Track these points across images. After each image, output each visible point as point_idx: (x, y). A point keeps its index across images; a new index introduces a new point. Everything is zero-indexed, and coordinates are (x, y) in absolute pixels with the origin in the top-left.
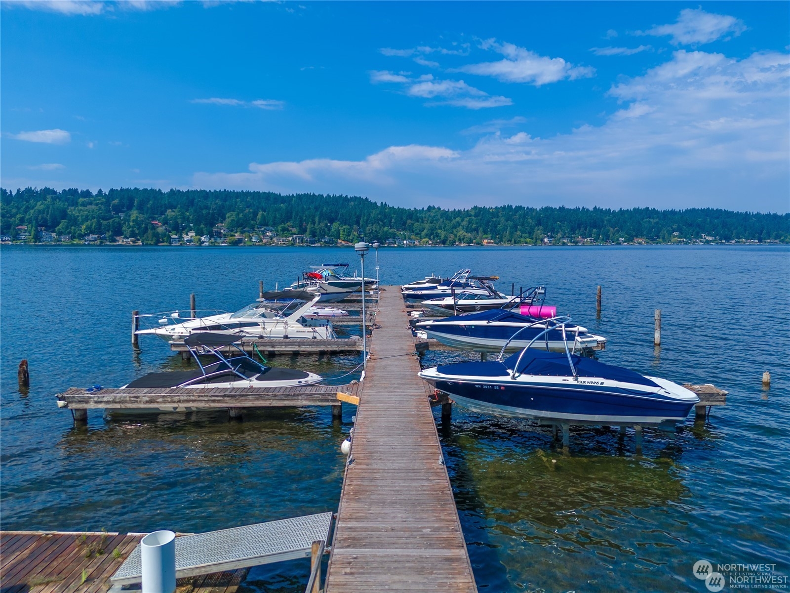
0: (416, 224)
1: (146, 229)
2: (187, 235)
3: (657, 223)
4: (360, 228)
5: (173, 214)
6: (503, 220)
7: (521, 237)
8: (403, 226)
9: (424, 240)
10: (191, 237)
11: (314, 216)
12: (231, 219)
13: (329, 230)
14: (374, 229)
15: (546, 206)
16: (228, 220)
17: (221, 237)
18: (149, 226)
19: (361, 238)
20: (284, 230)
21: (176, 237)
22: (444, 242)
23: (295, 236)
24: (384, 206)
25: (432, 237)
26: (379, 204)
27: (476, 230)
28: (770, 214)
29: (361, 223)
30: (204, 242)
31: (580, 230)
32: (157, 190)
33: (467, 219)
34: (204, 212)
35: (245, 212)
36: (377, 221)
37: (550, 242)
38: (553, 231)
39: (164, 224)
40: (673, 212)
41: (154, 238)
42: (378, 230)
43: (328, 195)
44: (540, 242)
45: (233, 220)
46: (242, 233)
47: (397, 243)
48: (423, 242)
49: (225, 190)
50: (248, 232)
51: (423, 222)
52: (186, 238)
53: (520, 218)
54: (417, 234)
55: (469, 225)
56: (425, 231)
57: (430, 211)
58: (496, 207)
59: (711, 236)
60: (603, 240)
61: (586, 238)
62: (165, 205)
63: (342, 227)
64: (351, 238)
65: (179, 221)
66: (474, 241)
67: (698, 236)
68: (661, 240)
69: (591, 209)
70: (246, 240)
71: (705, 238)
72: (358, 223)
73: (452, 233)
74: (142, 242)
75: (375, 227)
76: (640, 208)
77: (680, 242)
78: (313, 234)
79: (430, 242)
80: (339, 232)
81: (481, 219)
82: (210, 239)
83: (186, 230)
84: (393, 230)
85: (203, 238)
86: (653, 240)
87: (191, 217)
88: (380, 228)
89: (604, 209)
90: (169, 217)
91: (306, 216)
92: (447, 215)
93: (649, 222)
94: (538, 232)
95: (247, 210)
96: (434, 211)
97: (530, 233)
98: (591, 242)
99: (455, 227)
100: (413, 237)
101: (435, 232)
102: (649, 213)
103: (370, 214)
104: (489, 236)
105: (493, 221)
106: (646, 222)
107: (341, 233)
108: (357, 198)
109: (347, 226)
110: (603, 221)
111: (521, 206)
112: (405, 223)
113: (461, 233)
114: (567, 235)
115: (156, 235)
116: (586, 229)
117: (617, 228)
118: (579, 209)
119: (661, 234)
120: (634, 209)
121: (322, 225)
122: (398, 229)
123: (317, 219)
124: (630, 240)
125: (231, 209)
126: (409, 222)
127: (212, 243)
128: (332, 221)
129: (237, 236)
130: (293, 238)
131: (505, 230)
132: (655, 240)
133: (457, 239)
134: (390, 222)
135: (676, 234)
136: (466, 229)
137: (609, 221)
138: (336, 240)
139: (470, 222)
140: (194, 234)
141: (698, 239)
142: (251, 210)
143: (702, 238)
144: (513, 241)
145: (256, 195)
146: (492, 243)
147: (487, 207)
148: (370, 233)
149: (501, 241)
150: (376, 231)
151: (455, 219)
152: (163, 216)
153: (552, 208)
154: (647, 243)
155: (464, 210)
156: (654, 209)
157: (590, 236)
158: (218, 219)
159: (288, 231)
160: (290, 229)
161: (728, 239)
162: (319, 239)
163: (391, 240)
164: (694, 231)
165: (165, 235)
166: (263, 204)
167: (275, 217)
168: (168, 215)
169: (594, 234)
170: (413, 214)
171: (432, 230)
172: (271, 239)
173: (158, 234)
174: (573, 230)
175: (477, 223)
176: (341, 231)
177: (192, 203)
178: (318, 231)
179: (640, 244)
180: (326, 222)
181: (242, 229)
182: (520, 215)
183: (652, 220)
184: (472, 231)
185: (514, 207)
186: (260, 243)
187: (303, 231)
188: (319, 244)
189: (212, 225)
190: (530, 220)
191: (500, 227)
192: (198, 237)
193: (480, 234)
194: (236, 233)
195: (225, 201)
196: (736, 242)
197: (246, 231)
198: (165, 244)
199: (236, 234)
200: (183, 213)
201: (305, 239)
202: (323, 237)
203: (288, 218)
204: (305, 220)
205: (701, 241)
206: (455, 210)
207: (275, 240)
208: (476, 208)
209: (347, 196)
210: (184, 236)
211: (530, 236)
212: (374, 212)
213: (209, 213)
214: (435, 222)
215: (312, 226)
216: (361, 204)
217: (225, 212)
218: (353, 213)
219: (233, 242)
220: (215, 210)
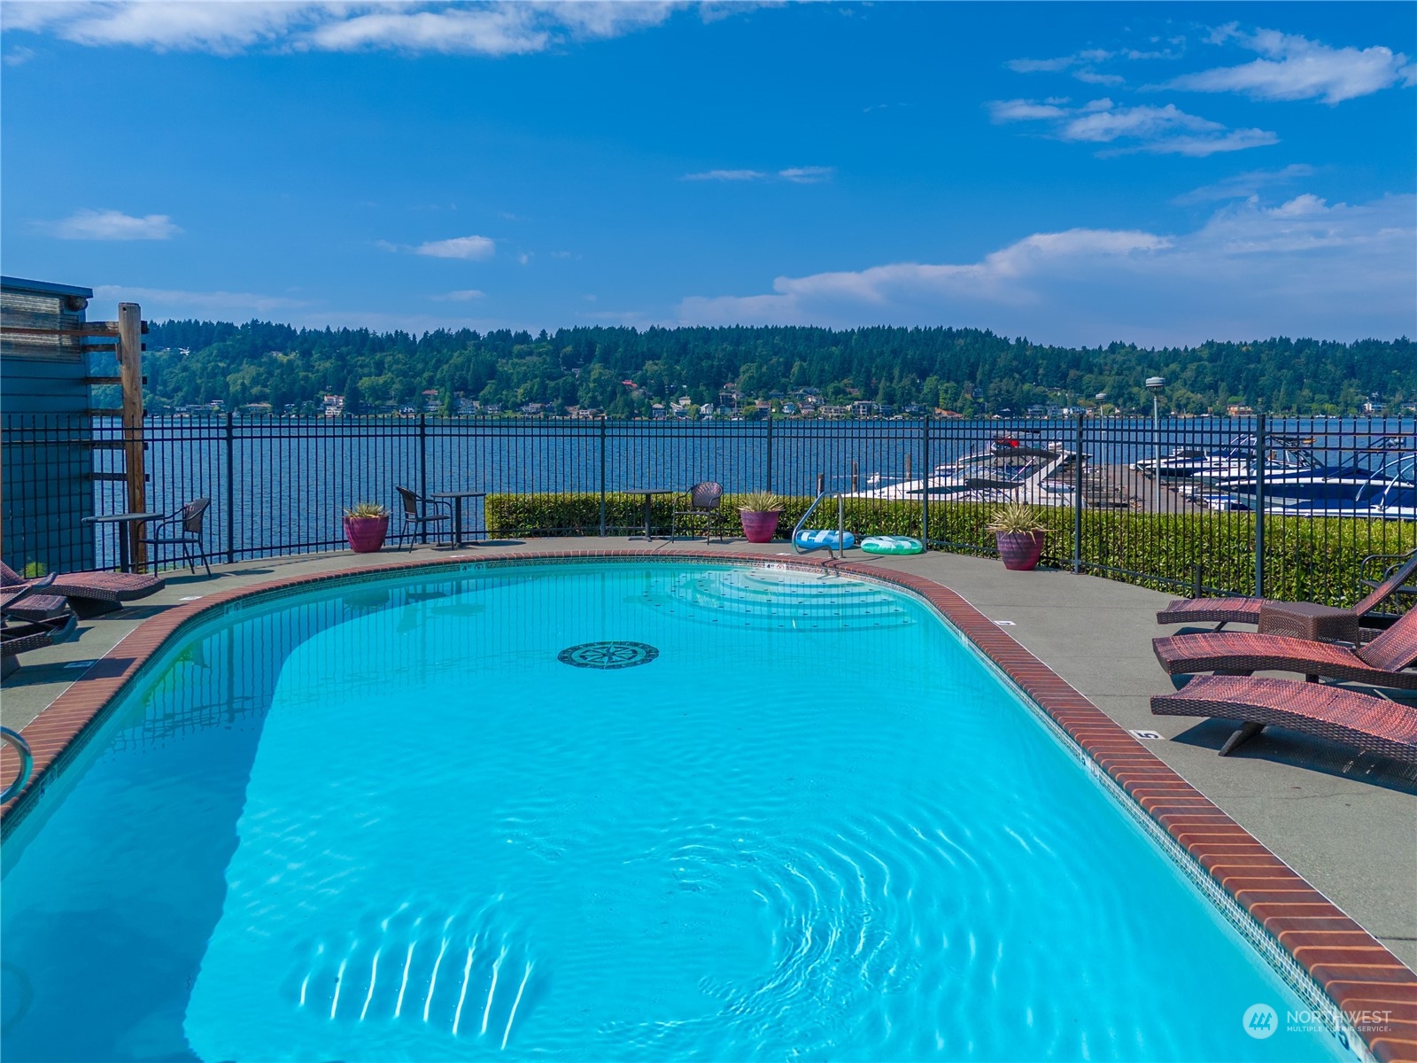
0: (1088, 377)
1: (614, 393)
2: (677, 402)
5: (656, 368)
6: (1270, 367)
7: (1313, 400)
8: (1061, 380)
9: (1103, 407)
10: (684, 406)
11: (891, 368)
12: (747, 375)
13: (919, 391)
14: (1004, 388)
15: (1366, 338)
16: (743, 378)
17: (732, 406)
18: (620, 389)
19: (980, 404)
20: (837, 392)
21: (661, 406)
22: (1143, 411)
23: (856, 403)
24: (1022, 344)
25: (1120, 401)
26: (1012, 342)
27: (1214, 387)
29: (979, 376)
30: (704, 415)
32: (630, 329)
33: (1193, 366)
34: (705, 364)
35: (771, 362)
36: (1009, 372)
37: (1378, 411)
38: (1382, 388)
39: (640, 386)
41: (626, 410)
42: (1011, 389)
43: (917, 328)
44: (1354, 410)
45: (751, 377)
46: (767, 398)
47: (1050, 413)
48: (1103, 411)
49: (738, 326)
50: (776, 396)
51: (1101, 373)
52: (675, 408)
53: (1308, 363)
54: (1089, 396)
55: (1196, 377)
56: (1105, 391)
57: (1114, 353)
58: (1255, 342)
62: (643, 353)
63: (942, 384)
64: (959, 404)
65: (666, 380)
66: (1210, 409)
70: (774, 410)
72: (972, 377)
73: (1162, 393)
74: (607, 415)
75: (1006, 384)
78: (890, 399)
79: (1117, 411)
80: (937, 395)
81: (1223, 367)
82: (715, 410)
83: (676, 395)
84: (1040, 389)
85: (703, 409)
87: (684, 373)
88: (1017, 384)
90: (648, 374)
91: (877, 367)
92: (1150, 360)
94: (1350, 390)
95: (775, 360)
96: (1122, 351)
97: (1332, 393)
99: (1166, 382)
100: (1081, 401)
101: (1125, 391)
103: (995, 361)
104: (1241, 398)
105: (1249, 370)
107: (942, 395)
108: (971, 331)
109: (952, 384)
111: (1310, 340)
112: (1065, 376)
113: (1182, 393)
115: (630, 404)
121: (906, 382)
122: (1050, 387)
123: (896, 372)
125: (749, 358)
126: (1073, 373)
127: (717, 416)
128: (923, 375)
129: (759, 404)
130: (854, 407)
131: (1276, 384)
133: (1172, 405)
134: (1036, 373)
136: (1192, 385)
138: (930, 409)
139: (1199, 372)
140: (689, 402)
142: (781, 360)
144: (1294, 409)
145: (789, 333)
146: (1246, 412)
147: (1236, 342)
148: (996, 395)
149: (1269, 407)
150: (1008, 391)
151: (1168, 366)
152: (640, 372)
153: (1378, 342)
155: (1186, 348)
158: (727, 375)
159: (845, 393)
160: (848, 390)
162: (900, 408)
163: (1037, 407)
165: (643, 404)
166: (801, 348)
167: (822, 371)
168: (646, 370)
170: (1082, 357)
171: (1121, 387)
172: (816, 409)
173: (632, 402)
175: (1215, 374)
176: (941, 393)
177: (684, 349)
178: (899, 393)
180: (913, 376)
181: (767, 392)
182: (1308, 358)
184: (1204, 389)
185: (1293, 341)
186: (797, 416)
187: (871, 393)
188: (899, 417)
189: (719, 385)
190: (1330, 367)
191: (1263, 381)
192: (695, 406)
193: (1222, 395)
194: (757, 399)
195: (738, 344)
197: (772, 395)
198: (643, 418)
199: (756, 401)
200: (671, 367)
201: (875, 407)
202: (907, 403)
203: (844, 370)
204: (875, 374)
206: (1166, 349)
207: (822, 409)
208: (1210, 344)
209: (950, 329)
210: (673, 404)
211: (1331, 399)
212: (1003, 355)
213: (712, 366)
214: (1126, 372)
215: (888, 384)
216: (977, 342)
217: (738, 363)
218: (964, 360)
219: (751, 415)
220: (722, 360)
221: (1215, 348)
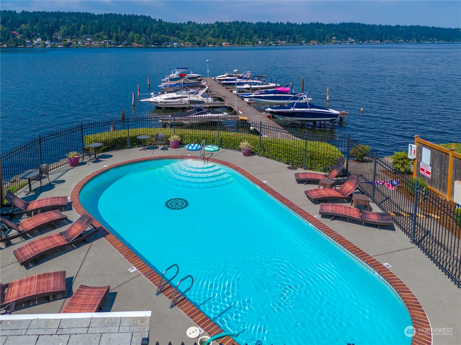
0: (181, 33)
1: (8, 38)
2: (36, 40)
3: (324, 32)
4: (146, 35)
5: (26, 27)
6: (234, 30)
7: (245, 41)
8: (173, 34)
9: (186, 43)
10: (39, 41)
11: (117, 28)
12: (63, 30)
13: (127, 37)
14: (156, 36)
16: (62, 31)
17: (58, 42)
18: (11, 35)
19: (148, 41)
20: (98, 37)
21: (29, 42)
22: (199, 44)
23: (105, 41)
24: (160, 21)
25: (192, 41)
26: (157, 20)
27: (218, 36)
28: (387, 25)
29: (147, 32)
30: (47, 45)
31: (279, 36)
32: (13, 11)
33: (212, 30)
34: (46, 25)
36: (157, 31)
37: (262, 43)
38: (263, 37)
39: (20, 34)
40: (332, 25)
41: (15, 43)
42: (158, 37)
43: (125, 14)
44: (256, 43)
45: (65, 31)
46: (71, 39)
47: (170, 45)
48: (186, 44)
49: (58, 11)
50: (75, 38)
51: (185, 31)
52: (35, 42)
53: (244, 29)
54: (182, 39)
55: (214, 33)
56: (187, 37)
57: (189, 25)
58: (230, 22)
59: (354, 39)
60: (292, 42)
61: (283, 41)
62: (20, 21)
63: (135, 35)
64: (141, 41)
65: (30, 31)
66: (217, 43)
67: (346, 39)
68: (326, 42)
69: (285, 23)
70: (74, 43)
71: (350, 40)
72: (145, 32)
73: (204, 38)
74: (7, 45)
75: (156, 35)
76: (314, 23)
77: (336, 43)
78: (117, 39)
79: (191, 44)
80: (134, 38)
81: (221, 30)
82: (51, 43)
83: (35, 37)
84: (167, 36)
85: (46, 42)
86: (321, 42)
87: (38, 29)
88: (159, 35)
89: (293, 23)
90: (23, 29)
91: (112, 28)
92: (200, 27)
93: (319, 31)
94: (255, 37)
95: (73, 24)
96: (192, 24)
97: (250, 38)
98: (286, 43)
99: (205, 35)
100: (179, 41)
101: (193, 38)
102: (319, 25)
103: (152, 27)
104: (226, 40)
105: (228, 31)
106: (317, 31)
107: (135, 38)
108: (143, 16)
109: (138, 34)
110: (292, 31)
111: (244, 22)
112: (174, 32)
113: (209, 38)
114: (272, 39)
115: (16, 41)
116: (283, 36)
117: (301, 35)
118: (278, 23)
119: (326, 38)
120: (311, 23)
121: (123, 33)
122: (170, 36)
123: (119, 30)
124: (308, 42)
125: (64, 23)
126: (177, 31)
127: (52, 45)
128: (128, 31)
129: (68, 41)
130: (105, 42)
131: (235, 36)
132: (322, 41)
133: (207, 42)
134: (165, 31)
135: (334, 38)
136: (212, 36)
137: (296, 31)
138: (131, 43)
139: (214, 32)
140: (40, 40)
141: (347, 41)
142: (76, 24)
143: (349, 40)
144: (240, 43)
145: (78, 14)
146: (228, 44)
147: (224, 22)
148: (153, 39)
149: (234, 43)
150: (157, 37)
151: (205, 29)
152: (19, 29)
153: (262, 23)
154: (318, 43)
155: (210, 24)
156: (322, 23)
157: (285, 40)
158: (55, 30)
159: (101, 37)
160: (102, 36)
161: (363, 40)
162: (121, 43)
163: (166, 43)
164: (344, 36)
165: (21, 41)
166: (83, 20)
167: (92, 29)
168: (22, 28)
169: (288, 38)
170: (180, 26)
171: (191, 36)
172: (90, 43)
173: (17, 40)
174: (275, 36)
175: (219, 32)
176: (135, 37)
177: (37, 20)
178: (120, 37)
179: (314, 44)
180: (125, 31)
181: (71, 36)
182: (244, 27)
183: (320, 30)
184: (216, 37)
185: (240, 22)
186: (84, 45)
187: (110, 37)
188: (121, 46)
189: (52, 34)
190: (250, 30)
191: (232, 35)
192: (43, 41)
193: (221, 39)
194: (67, 39)
195: (59, 18)
196: (368, 43)
197: (74, 38)
198: (22, 46)
199: (68, 40)
200: (32, 26)
201: (112, 42)
202: (123, 41)
203: (100, 29)
204: (112, 30)
205: (348, 42)
206: (204, 24)
207: (93, 43)
208: (217, 22)
209: (136, 15)
210: (34, 41)
211: (250, 40)
212: (154, 25)
213: (49, 26)
214: (193, 31)
215: (116, 34)
216: (146, 20)
217: (59, 25)
218: (142, 26)
219: (66, 44)
220: (53, 24)
221: (219, 24)
